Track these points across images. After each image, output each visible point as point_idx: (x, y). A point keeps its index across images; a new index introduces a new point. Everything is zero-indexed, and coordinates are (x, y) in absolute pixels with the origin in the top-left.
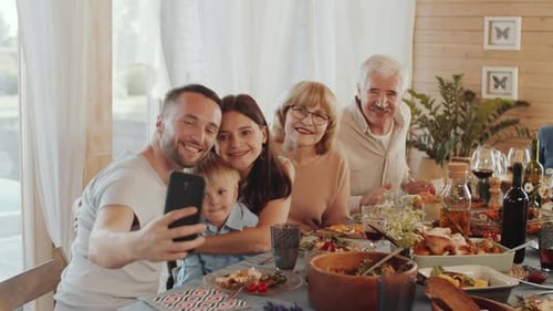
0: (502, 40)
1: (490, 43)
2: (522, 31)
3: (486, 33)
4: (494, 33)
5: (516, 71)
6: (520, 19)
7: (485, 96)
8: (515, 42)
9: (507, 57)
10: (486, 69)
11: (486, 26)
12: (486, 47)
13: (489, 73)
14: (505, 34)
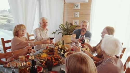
2: (79, 14)
3: (74, 15)
5: (78, 21)
6: (79, 12)
8: (78, 16)
9: (77, 19)
10: (74, 20)
11: (74, 14)
12: (74, 17)
13: (74, 21)
14: (77, 15)
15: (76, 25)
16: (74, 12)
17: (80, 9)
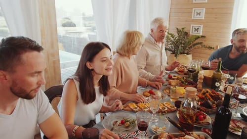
0: (198, 16)
1: (194, 17)
2: (205, 13)
3: (193, 14)
4: (196, 14)
5: (202, 26)
6: (205, 9)
7: (191, 34)
8: (203, 17)
10: (192, 25)
11: (193, 12)
12: (193, 18)
13: (193, 27)
14: (199, 14)
15: (196, 34)
16: (194, 9)
17: (207, 3)
